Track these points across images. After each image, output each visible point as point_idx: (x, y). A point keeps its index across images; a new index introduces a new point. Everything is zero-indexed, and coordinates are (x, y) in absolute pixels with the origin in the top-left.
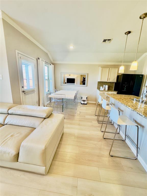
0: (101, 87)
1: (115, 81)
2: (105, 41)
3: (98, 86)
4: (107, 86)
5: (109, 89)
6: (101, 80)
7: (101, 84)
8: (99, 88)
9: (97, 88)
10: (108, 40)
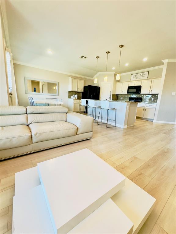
0: (72, 96)
1: (83, 91)
2: (82, 57)
3: (69, 95)
4: (76, 96)
5: (78, 98)
6: (72, 89)
7: (71, 93)
8: (70, 97)
9: (69, 98)
10: (85, 57)
